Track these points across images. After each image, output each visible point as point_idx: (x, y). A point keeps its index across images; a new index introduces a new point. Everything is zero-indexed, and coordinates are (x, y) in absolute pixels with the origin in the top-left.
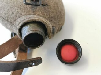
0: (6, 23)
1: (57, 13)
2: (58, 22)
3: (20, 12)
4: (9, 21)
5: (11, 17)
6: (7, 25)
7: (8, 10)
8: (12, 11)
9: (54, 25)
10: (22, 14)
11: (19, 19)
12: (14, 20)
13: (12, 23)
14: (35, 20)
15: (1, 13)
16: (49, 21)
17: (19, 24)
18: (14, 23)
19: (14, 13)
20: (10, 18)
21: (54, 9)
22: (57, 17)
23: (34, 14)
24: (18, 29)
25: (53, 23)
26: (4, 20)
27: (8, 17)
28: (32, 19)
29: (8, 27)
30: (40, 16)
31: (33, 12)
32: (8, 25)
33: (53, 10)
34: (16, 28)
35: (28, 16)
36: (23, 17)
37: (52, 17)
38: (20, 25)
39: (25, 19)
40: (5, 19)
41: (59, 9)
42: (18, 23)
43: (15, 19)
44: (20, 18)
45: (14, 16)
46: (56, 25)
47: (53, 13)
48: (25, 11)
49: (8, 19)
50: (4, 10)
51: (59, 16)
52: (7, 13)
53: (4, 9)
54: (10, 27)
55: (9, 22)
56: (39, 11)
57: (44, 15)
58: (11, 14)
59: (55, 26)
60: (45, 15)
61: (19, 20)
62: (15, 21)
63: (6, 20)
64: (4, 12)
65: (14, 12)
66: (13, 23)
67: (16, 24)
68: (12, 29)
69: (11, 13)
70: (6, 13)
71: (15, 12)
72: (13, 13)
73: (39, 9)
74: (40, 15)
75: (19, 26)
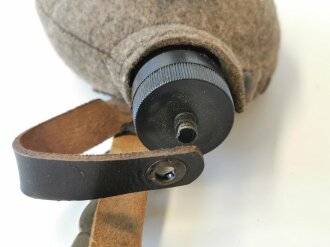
0: (83, 54)
1: (258, 27)
2: (262, 59)
3: (132, 15)
4: (96, 45)
5: (103, 31)
6: (85, 61)
7: (95, 8)
8: (105, 11)
9: (249, 67)
10: (140, 22)
11: (130, 37)
12: (112, 42)
13: (103, 52)
14: (189, 39)
15: (70, 19)
16: (234, 51)
17: (129, 55)
18: (113, 52)
19: (112, 19)
20: (100, 37)
21: (250, 11)
22: (260, 39)
23: (183, 23)
24: (127, 71)
25: (244, 58)
26: (77, 42)
27: (91, 33)
28: (177, 35)
29: (89, 68)
30: (204, 29)
31: (179, 16)
32: (91, 59)
33: (245, 15)
34: (118, 70)
35: (163, 26)
36: (146, 30)
37: (242, 39)
38: (135, 56)
39: (153, 37)
40: (80, 40)
41: (266, 15)
42: (126, 51)
43: (115, 39)
44: (135, 34)
45: (113, 28)
46: (255, 67)
47: (246, 23)
48: (151, 12)
49: (90, 40)
50: (81, 11)
51: (265, 37)
52: (90, 20)
53: (78, 6)
54: (98, 68)
55: (94, 51)
56: (199, 13)
57: (217, 27)
58: (102, 22)
59: (251, 71)
60: (221, 27)
61: (129, 42)
62: (116, 44)
63: (84, 42)
64: (78, 18)
65: (112, 15)
66: (107, 51)
67: (119, 54)
68: (101, 77)
69: (102, 18)
70: (86, 18)
71: (117, 16)
72: (109, 19)
73: (200, 8)
74: (204, 25)
75: (129, 63)
